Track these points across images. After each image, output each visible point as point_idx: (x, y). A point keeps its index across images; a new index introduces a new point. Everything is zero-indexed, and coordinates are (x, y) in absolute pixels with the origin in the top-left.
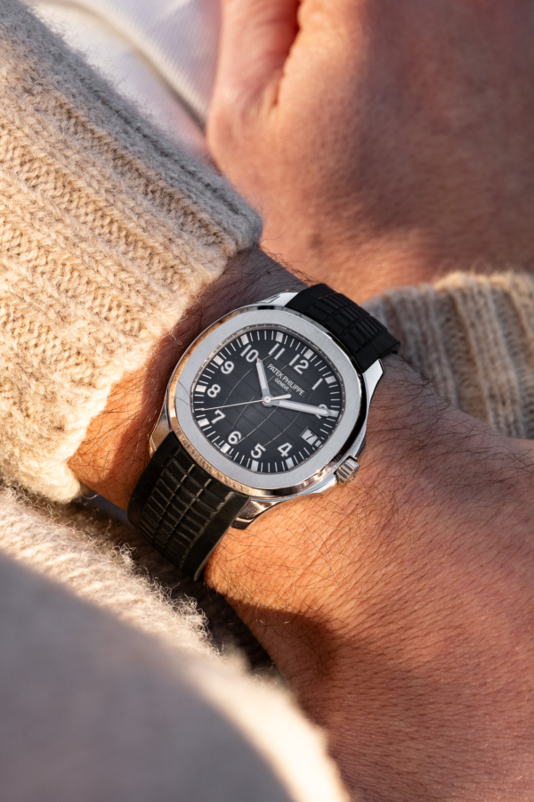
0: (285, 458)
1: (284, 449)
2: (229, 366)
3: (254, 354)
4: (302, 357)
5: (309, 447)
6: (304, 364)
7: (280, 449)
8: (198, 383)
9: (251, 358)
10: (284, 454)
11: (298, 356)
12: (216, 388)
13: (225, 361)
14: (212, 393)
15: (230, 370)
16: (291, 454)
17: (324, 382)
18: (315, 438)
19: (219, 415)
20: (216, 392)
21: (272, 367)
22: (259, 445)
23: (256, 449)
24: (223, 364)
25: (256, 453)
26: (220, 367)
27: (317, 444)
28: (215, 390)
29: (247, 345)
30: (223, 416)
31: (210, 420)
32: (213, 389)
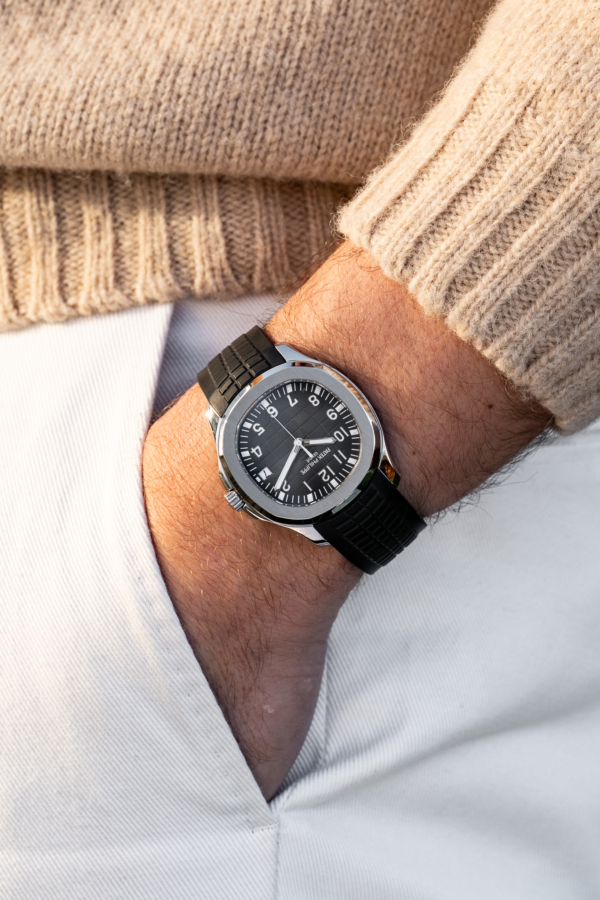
0: (250, 451)
1: (257, 451)
2: (333, 416)
3: (340, 438)
4: (332, 477)
5: (257, 472)
6: (326, 478)
7: (258, 447)
8: (322, 389)
9: (338, 435)
10: (254, 451)
11: (334, 474)
12: (316, 403)
13: (338, 414)
14: (313, 399)
15: (330, 416)
16: (252, 455)
17: (309, 492)
18: (264, 478)
19: (293, 402)
20: (313, 402)
21: (328, 451)
22: (263, 430)
23: (261, 428)
24: (335, 411)
25: (257, 428)
26: (334, 408)
27: (258, 479)
28: (314, 402)
29: (349, 433)
30: (292, 405)
31: (290, 394)
32: (316, 399)
